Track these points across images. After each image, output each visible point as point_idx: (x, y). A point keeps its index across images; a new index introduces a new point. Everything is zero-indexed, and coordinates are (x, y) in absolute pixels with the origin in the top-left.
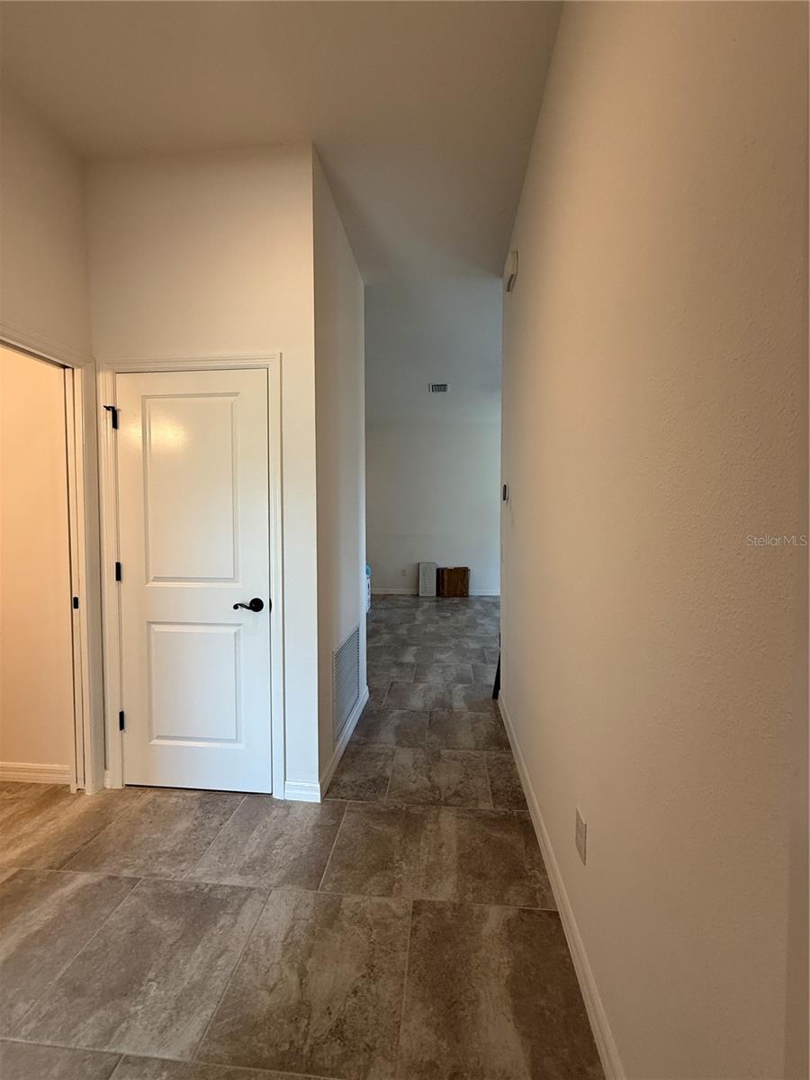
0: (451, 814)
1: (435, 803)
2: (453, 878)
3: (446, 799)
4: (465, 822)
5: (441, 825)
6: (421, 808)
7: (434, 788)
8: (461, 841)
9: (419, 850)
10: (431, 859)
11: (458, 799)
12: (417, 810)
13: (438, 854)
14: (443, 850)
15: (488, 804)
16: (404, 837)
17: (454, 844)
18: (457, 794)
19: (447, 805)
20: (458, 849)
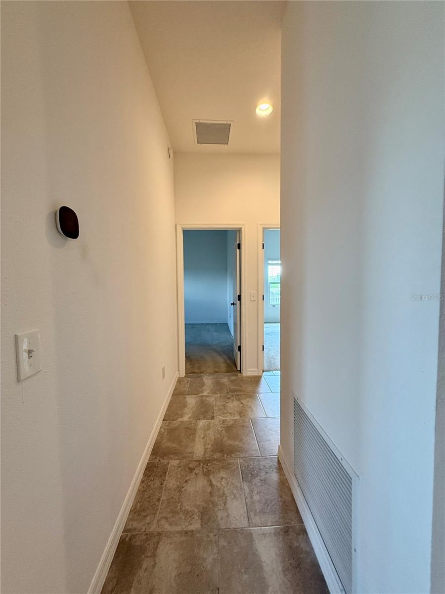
0: (197, 455)
1: (206, 462)
2: (199, 427)
3: (200, 464)
4: (190, 451)
5: (203, 447)
6: (215, 457)
7: (207, 474)
8: (193, 440)
9: (214, 435)
10: (208, 432)
11: (191, 466)
12: (217, 455)
13: (205, 434)
14: (202, 436)
15: (172, 464)
16: (222, 440)
17: (197, 439)
18: (191, 470)
19: (199, 461)
20: (195, 437)
